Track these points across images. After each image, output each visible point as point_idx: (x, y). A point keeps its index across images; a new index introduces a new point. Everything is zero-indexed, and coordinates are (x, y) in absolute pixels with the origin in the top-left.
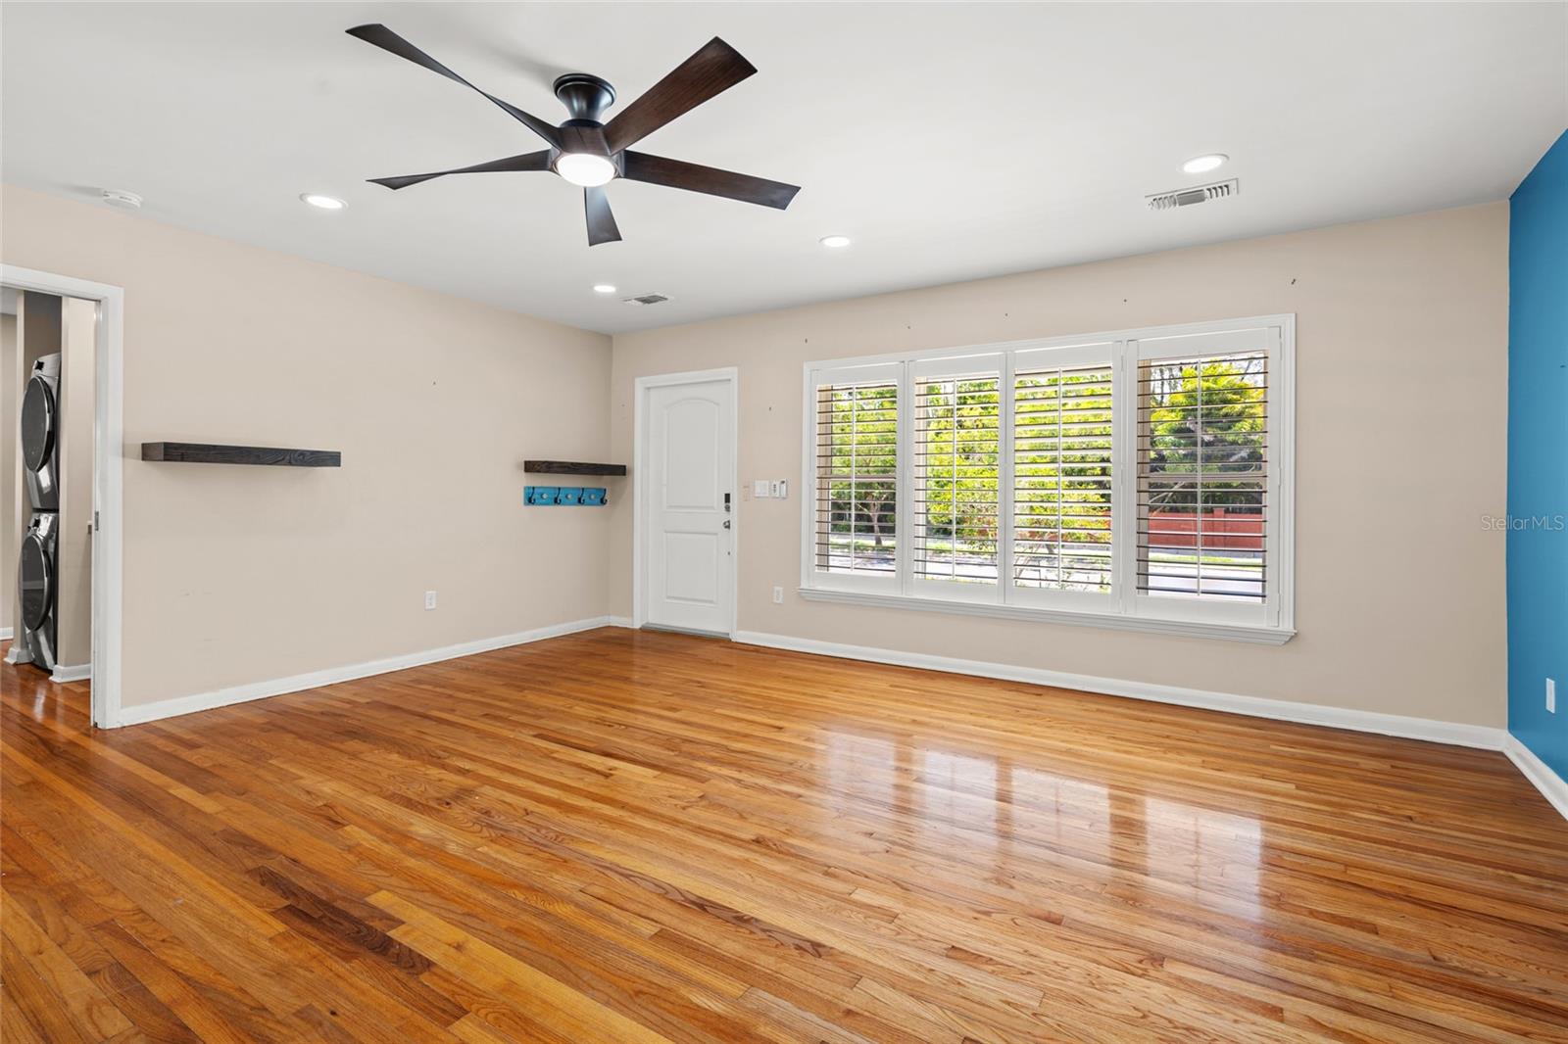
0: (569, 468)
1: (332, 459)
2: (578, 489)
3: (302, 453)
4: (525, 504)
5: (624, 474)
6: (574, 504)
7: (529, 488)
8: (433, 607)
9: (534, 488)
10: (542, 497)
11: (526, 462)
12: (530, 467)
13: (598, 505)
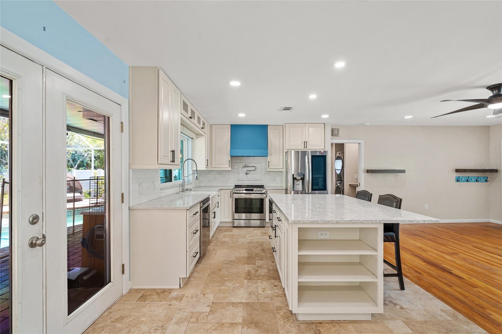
0: (473, 171)
1: (403, 171)
2: (476, 177)
3: (397, 170)
4: (456, 182)
5: (497, 172)
6: (474, 182)
7: (457, 177)
8: (427, 208)
9: (459, 177)
10: (462, 180)
11: (456, 169)
12: (457, 171)
13: (475, 182)
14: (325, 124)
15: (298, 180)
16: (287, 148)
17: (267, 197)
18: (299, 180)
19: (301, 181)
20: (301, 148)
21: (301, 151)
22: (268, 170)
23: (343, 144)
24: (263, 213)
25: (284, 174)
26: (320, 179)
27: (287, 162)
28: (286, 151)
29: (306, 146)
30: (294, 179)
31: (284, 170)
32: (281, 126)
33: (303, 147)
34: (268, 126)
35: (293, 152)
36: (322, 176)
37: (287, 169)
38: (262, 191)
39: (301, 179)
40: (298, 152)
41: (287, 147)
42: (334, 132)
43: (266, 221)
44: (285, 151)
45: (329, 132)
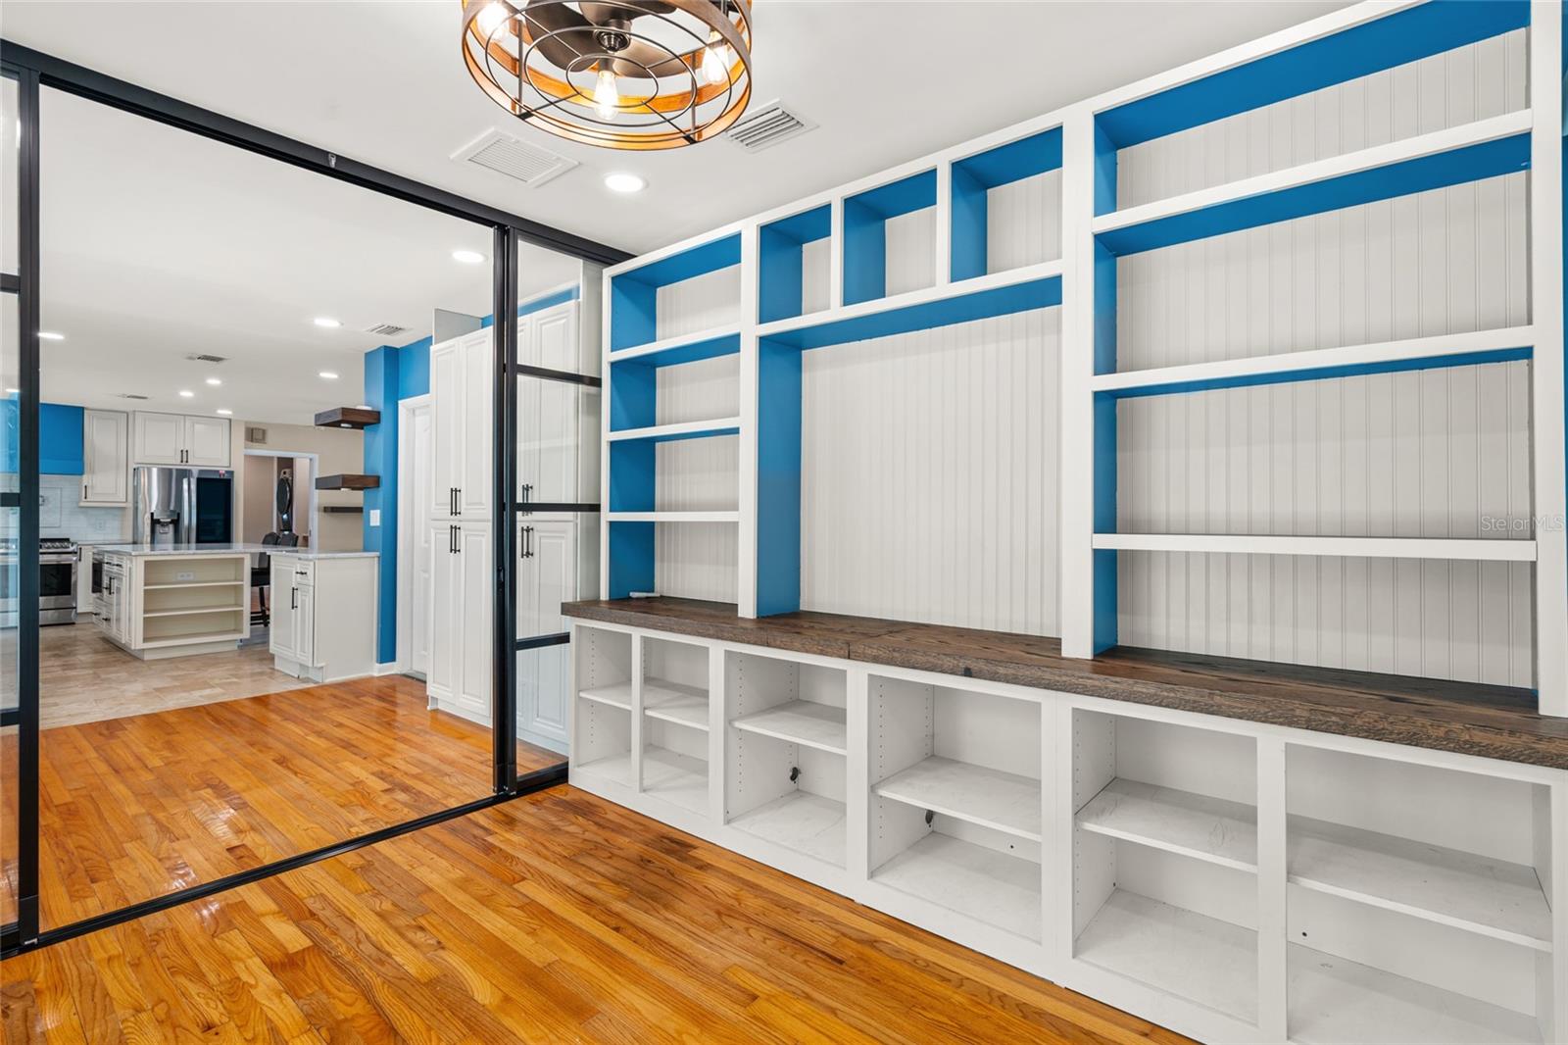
14: (230, 420)
15: (164, 525)
16: (136, 461)
17: (80, 560)
18: (167, 524)
19: (171, 526)
20: (174, 461)
21: (177, 470)
22: (82, 504)
23: (292, 459)
24: (69, 594)
25: (130, 513)
26: (219, 523)
27: (136, 489)
28: (135, 466)
29: (185, 460)
30: (154, 522)
31: (130, 505)
32: (124, 412)
33: (179, 460)
34: (85, 411)
35: (155, 471)
36: (221, 517)
37: (136, 502)
38: (66, 547)
39: (170, 523)
40: (170, 470)
41: (138, 457)
42: (254, 435)
43: (79, 611)
44: (132, 466)
45: (240, 435)
